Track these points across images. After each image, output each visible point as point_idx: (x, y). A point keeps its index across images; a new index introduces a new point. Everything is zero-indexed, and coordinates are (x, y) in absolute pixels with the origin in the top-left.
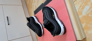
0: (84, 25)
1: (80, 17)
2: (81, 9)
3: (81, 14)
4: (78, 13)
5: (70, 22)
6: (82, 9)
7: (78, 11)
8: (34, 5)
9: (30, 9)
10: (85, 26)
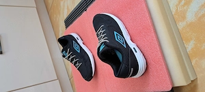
0: (190, 46)
1: (181, 25)
2: (184, 6)
3: (184, 18)
4: (176, 17)
5: (155, 39)
6: (185, 4)
7: (174, 11)
8: (66, 5)
9: (55, 16)
10: (192, 49)
